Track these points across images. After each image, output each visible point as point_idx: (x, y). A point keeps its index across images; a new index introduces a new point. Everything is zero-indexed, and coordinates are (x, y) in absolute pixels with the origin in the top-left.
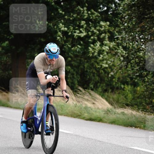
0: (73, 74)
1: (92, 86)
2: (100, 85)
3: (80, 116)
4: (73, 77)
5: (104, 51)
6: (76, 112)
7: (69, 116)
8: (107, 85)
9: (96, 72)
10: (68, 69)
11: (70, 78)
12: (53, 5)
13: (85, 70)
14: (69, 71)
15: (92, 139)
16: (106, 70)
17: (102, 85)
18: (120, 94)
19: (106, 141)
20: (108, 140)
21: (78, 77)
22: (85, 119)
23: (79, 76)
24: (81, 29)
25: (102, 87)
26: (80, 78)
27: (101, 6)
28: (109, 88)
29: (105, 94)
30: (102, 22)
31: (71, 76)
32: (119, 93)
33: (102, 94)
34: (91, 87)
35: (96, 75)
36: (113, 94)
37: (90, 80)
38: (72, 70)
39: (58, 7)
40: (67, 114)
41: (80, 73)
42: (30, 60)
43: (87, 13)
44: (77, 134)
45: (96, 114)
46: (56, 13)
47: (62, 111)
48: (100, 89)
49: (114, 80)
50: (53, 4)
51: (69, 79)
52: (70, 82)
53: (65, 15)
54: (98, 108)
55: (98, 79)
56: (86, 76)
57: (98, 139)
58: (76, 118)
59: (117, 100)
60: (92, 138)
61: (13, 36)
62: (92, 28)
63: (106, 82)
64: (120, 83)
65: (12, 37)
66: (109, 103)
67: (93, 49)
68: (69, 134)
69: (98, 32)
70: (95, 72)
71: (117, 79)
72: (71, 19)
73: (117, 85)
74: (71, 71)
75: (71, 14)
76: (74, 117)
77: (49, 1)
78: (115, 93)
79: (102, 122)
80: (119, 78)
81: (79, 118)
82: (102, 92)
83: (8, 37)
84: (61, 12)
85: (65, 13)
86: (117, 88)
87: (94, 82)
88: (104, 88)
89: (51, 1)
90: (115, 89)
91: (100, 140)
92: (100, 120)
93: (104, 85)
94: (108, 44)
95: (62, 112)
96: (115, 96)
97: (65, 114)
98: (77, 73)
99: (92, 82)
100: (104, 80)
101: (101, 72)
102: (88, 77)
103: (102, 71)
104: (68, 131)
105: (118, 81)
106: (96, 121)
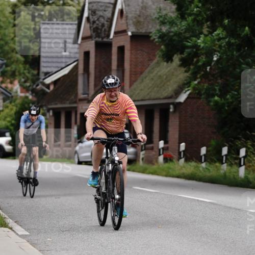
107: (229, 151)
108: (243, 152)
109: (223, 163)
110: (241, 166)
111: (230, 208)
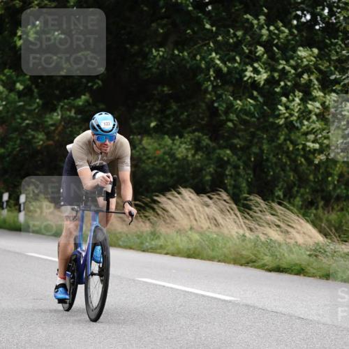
0: (236, 167)
1: (280, 193)
2: (298, 192)
3: (254, 262)
4: (238, 174)
5: (310, 112)
6: (244, 253)
7: (229, 263)
8: (315, 191)
9: (288, 163)
10: (225, 156)
11: (231, 176)
12: (189, 12)
13: (265, 157)
14: (229, 160)
15: (284, 314)
16: (311, 156)
17: (302, 190)
18: (345, 212)
19: (316, 318)
20: (319, 315)
21: (248, 174)
22: (266, 267)
23: (250, 172)
24: (256, 65)
25: (302, 196)
26: (252, 176)
27: (299, 13)
28: (319, 199)
29: (310, 211)
30: (301, 48)
31: (233, 171)
32: (342, 210)
33: (302, 211)
34: (278, 197)
35: (288, 168)
36: (328, 212)
37: (276, 178)
38: (235, 158)
39: (200, 15)
40: (225, 256)
41: (252, 165)
42: (139, 137)
43: (268, 30)
44: (249, 302)
45: (289, 258)
46: (196, 29)
47: (213, 250)
48: (298, 201)
49: (330, 179)
50: (190, 8)
51: (229, 177)
52: (230, 185)
53: (217, 34)
54: (296, 242)
55: (294, 177)
56: (266, 170)
57: (296, 315)
58: (246, 266)
59: (337, 225)
60: (284, 310)
61: (100, 82)
62: (281, 62)
63: (312, 184)
64: (343, 187)
65: (98, 83)
66: (320, 232)
67: (287, 108)
68: (230, 302)
69: (293, 71)
70: (286, 163)
71: (336, 178)
72: (231, 41)
73: (339, 191)
74: (232, 160)
75: (229, 31)
76: (241, 265)
77: (181, 3)
78: (333, 209)
79: (305, 276)
80: (341, 175)
81: (251, 267)
82: (304, 207)
83: (90, 84)
84: (208, 26)
85: (216, 29)
86: (338, 198)
87: (285, 185)
88: (308, 198)
89: (184, 2)
90: (332, 201)
91: (302, 317)
92: (300, 271)
93: (307, 190)
94: (321, 98)
95: (214, 254)
96: (333, 216)
97: (220, 259)
98: (246, 164)
99: (280, 185)
100: (307, 181)
101: (299, 162)
102: (272, 173)
103: (303, 160)
104: (227, 295)
105: (338, 181)
106: (290, 274)
107: (10, 197)
108: (22, 199)
109: (3, 209)
110: (20, 211)
111: (9, 251)
